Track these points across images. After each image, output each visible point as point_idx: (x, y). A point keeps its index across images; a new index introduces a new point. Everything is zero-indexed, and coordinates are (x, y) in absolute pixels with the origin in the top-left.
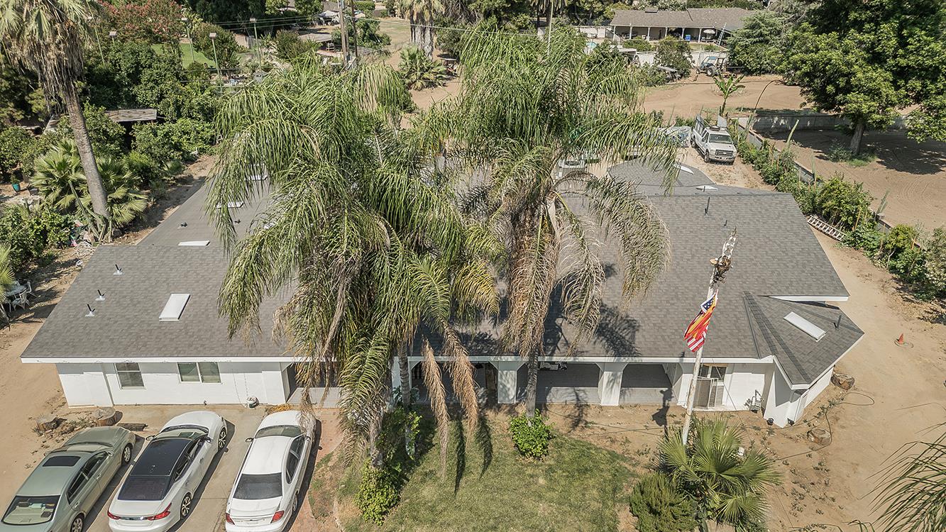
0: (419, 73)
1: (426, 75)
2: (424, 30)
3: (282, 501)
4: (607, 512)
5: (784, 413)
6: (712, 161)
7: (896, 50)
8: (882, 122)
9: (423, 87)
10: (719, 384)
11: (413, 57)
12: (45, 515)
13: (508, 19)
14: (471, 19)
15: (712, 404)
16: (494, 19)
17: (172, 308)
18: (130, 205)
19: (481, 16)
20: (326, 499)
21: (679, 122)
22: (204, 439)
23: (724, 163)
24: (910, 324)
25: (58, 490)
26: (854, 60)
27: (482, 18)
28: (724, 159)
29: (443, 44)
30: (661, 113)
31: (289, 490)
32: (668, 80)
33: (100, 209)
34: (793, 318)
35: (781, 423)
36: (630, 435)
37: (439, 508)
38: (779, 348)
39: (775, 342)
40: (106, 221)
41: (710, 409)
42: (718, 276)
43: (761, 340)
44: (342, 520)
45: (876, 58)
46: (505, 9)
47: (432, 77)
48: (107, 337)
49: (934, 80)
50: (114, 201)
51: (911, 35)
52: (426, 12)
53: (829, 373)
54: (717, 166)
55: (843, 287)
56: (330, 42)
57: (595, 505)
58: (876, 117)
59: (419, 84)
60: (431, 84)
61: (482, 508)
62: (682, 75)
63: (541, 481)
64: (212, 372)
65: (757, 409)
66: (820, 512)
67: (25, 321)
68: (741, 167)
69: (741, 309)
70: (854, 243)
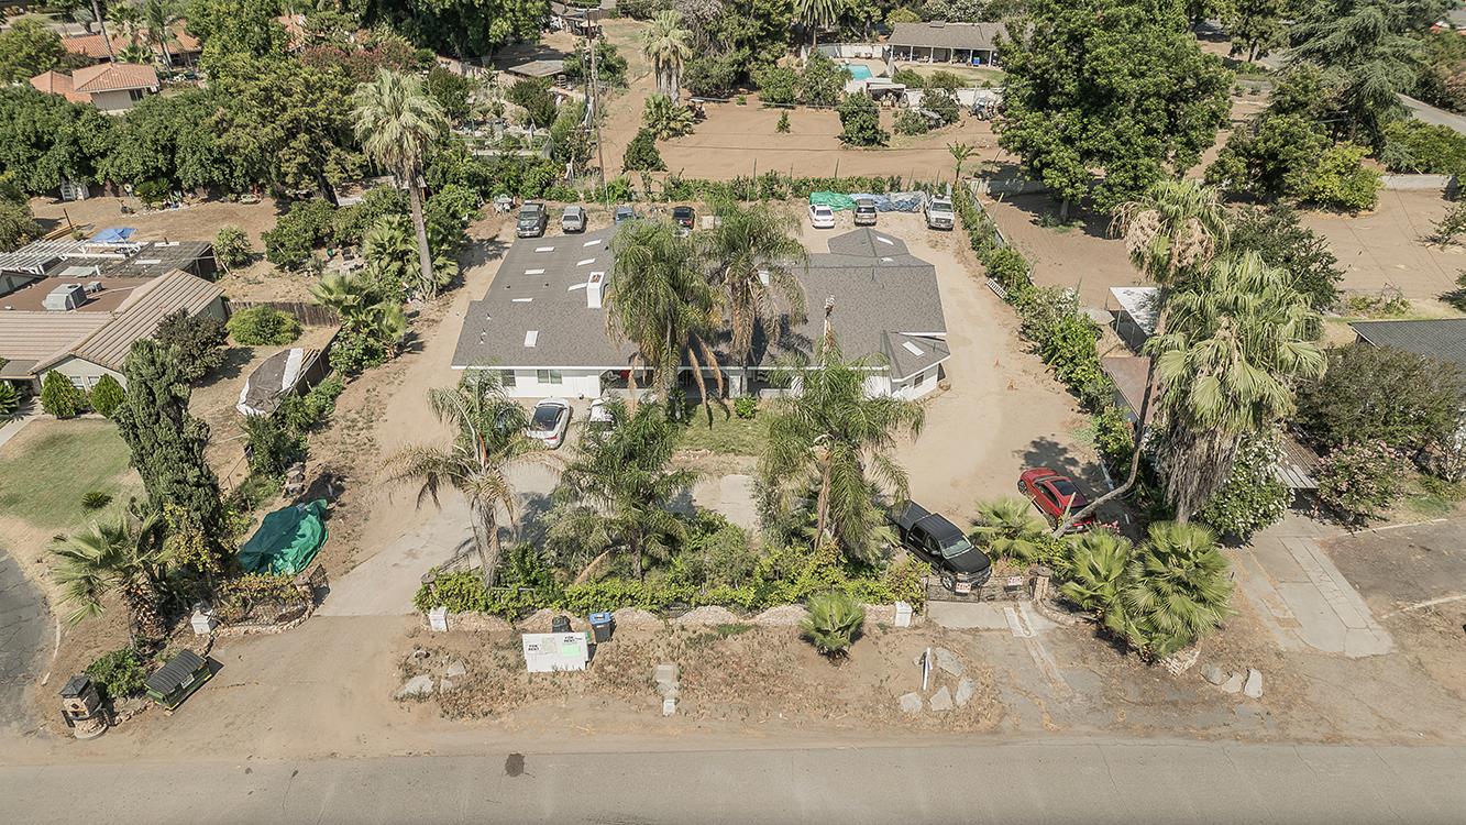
0: (665, 123)
1: (672, 125)
2: (670, 77)
6: (933, 228)
7: (1081, 135)
8: (1073, 195)
9: (669, 136)
11: (658, 106)
13: (764, 48)
14: (721, 49)
16: (747, 51)
17: (531, 339)
18: (448, 271)
19: (733, 45)
21: (918, 187)
22: (562, 409)
23: (943, 229)
24: (1013, 356)
26: (1051, 140)
27: (734, 48)
28: (943, 226)
29: (689, 81)
30: (899, 178)
32: (931, 127)
33: (427, 273)
34: (908, 345)
37: (694, 439)
38: (892, 361)
40: (432, 283)
42: (828, 313)
45: (1068, 141)
46: (760, 38)
47: (679, 126)
50: (439, 268)
51: (1090, 123)
52: (673, 58)
54: (937, 232)
56: (561, 73)
58: (1069, 191)
59: (665, 134)
60: (677, 133)
61: (717, 438)
62: (947, 122)
63: (750, 428)
64: (556, 377)
67: (409, 352)
68: (959, 233)
69: (878, 340)
70: (1009, 300)
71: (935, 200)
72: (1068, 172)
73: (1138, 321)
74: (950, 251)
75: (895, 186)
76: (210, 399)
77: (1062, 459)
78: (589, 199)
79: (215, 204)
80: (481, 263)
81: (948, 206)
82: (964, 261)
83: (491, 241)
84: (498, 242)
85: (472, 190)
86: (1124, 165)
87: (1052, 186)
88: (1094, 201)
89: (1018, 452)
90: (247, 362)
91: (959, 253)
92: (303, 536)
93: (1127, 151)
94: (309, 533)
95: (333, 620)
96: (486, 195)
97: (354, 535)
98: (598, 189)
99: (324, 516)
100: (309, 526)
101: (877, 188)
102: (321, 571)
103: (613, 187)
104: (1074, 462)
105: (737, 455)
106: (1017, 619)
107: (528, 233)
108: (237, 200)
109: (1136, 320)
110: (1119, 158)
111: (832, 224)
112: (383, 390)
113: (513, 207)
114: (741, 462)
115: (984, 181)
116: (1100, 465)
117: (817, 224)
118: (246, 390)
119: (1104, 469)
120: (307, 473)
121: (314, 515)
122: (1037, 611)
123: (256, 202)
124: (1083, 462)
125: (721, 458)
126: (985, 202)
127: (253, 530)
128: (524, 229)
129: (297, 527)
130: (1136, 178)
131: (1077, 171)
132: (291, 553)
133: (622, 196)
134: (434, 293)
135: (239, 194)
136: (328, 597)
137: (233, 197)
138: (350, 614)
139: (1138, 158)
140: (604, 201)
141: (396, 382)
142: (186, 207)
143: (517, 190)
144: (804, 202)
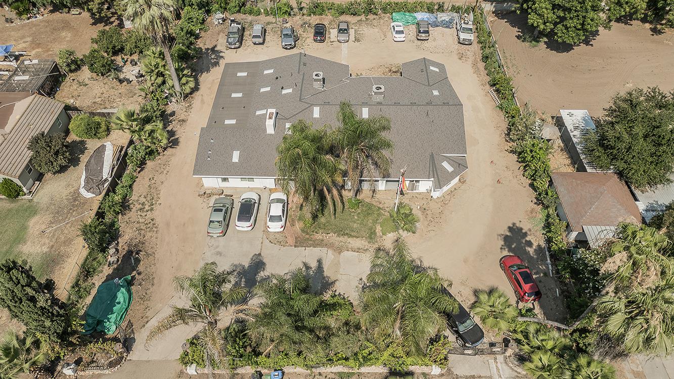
3: (282, 223)
4: (374, 227)
5: (436, 194)
6: (461, 43)
10: (418, 184)
12: (220, 225)
15: (415, 190)
18: (189, 85)
20: (293, 221)
21: (454, 8)
22: (254, 203)
23: (467, 45)
24: (502, 154)
25: (221, 219)
28: (466, 43)
30: (443, 3)
31: (283, 220)
33: (178, 88)
34: (445, 164)
35: (435, 197)
36: (386, 201)
37: (326, 225)
38: (436, 176)
39: (435, 174)
41: (414, 191)
43: (431, 173)
44: (299, 228)
48: (218, 168)
49: (569, 13)
50: (183, 84)
53: (458, 178)
54: (462, 46)
55: (466, 151)
57: (370, 225)
61: (339, 225)
63: (356, 218)
64: (251, 179)
65: (429, 191)
66: (435, 226)
68: (476, 47)
69: (429, 160)
70: (501, 108)
71: (464, 26)
72: (543, 16)
73: (575, 140)
74: (470, 61)
75: (441, 8)
76: (65, 183)
77: (524, 241)
78: (267, 14)
79: (57, 15)
80: (208, 70)
81: (471, 29)
82: (477, 70)
83: (213, 49)
84: (217, 51)
85: (200, 11)
86: (578, 16)
87: (533, 24)
88: (556, 34)
89: (500, 235)
90: (83, 152)
91: (474, 64)
92: (119, 303)
93: (581, 7)
94: (122, 300)
95: (138, 363)
96: (208, 12)
97: (147, 296)
98: (271, 8)
99: (130, 283)
100: (121, 296)
101: (430, 10)
102: (130, 324)
103: (280, 8)
104: (530, 244)
105: (349, 237)
106: (495, 368)
107: (233, 47)
108: (69, 12)
109: (573, 139)
110: (576, 11)
111: (404, 39)
112: (159, 178)
113: (224, 20)
114: (351, 242)
115: (492, 4)
116: (544, 248)
117: (395, 39)
118: (83, 177)
119: (547, 253)
120: (120, 248)
121: (123, 288)
122: (506, 363)
123: (80, 14)
124: (535, 244)
125: (341, 239)
126: (491, 18)
127: (94, 292)
128: (230, 44)
129: (115, 297)
130: (583, 24)
131: (549, 16)
132: (113, 317)
133: (285, 13)
134: (182, 98)
135: (70, 9)
136: (135, 345)
137: (66, 10)
138: (146, 359)
139: (587, 12)
140: (275, 15)
141: (165, 172)
142: (41, 18)
143: (226, 8)
144: (389, 17)
